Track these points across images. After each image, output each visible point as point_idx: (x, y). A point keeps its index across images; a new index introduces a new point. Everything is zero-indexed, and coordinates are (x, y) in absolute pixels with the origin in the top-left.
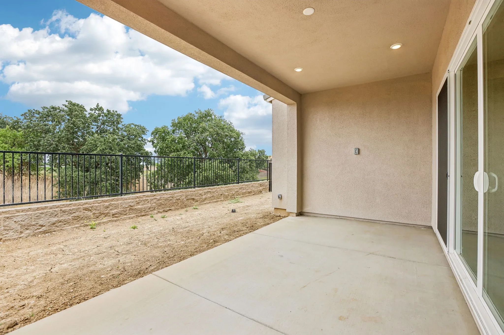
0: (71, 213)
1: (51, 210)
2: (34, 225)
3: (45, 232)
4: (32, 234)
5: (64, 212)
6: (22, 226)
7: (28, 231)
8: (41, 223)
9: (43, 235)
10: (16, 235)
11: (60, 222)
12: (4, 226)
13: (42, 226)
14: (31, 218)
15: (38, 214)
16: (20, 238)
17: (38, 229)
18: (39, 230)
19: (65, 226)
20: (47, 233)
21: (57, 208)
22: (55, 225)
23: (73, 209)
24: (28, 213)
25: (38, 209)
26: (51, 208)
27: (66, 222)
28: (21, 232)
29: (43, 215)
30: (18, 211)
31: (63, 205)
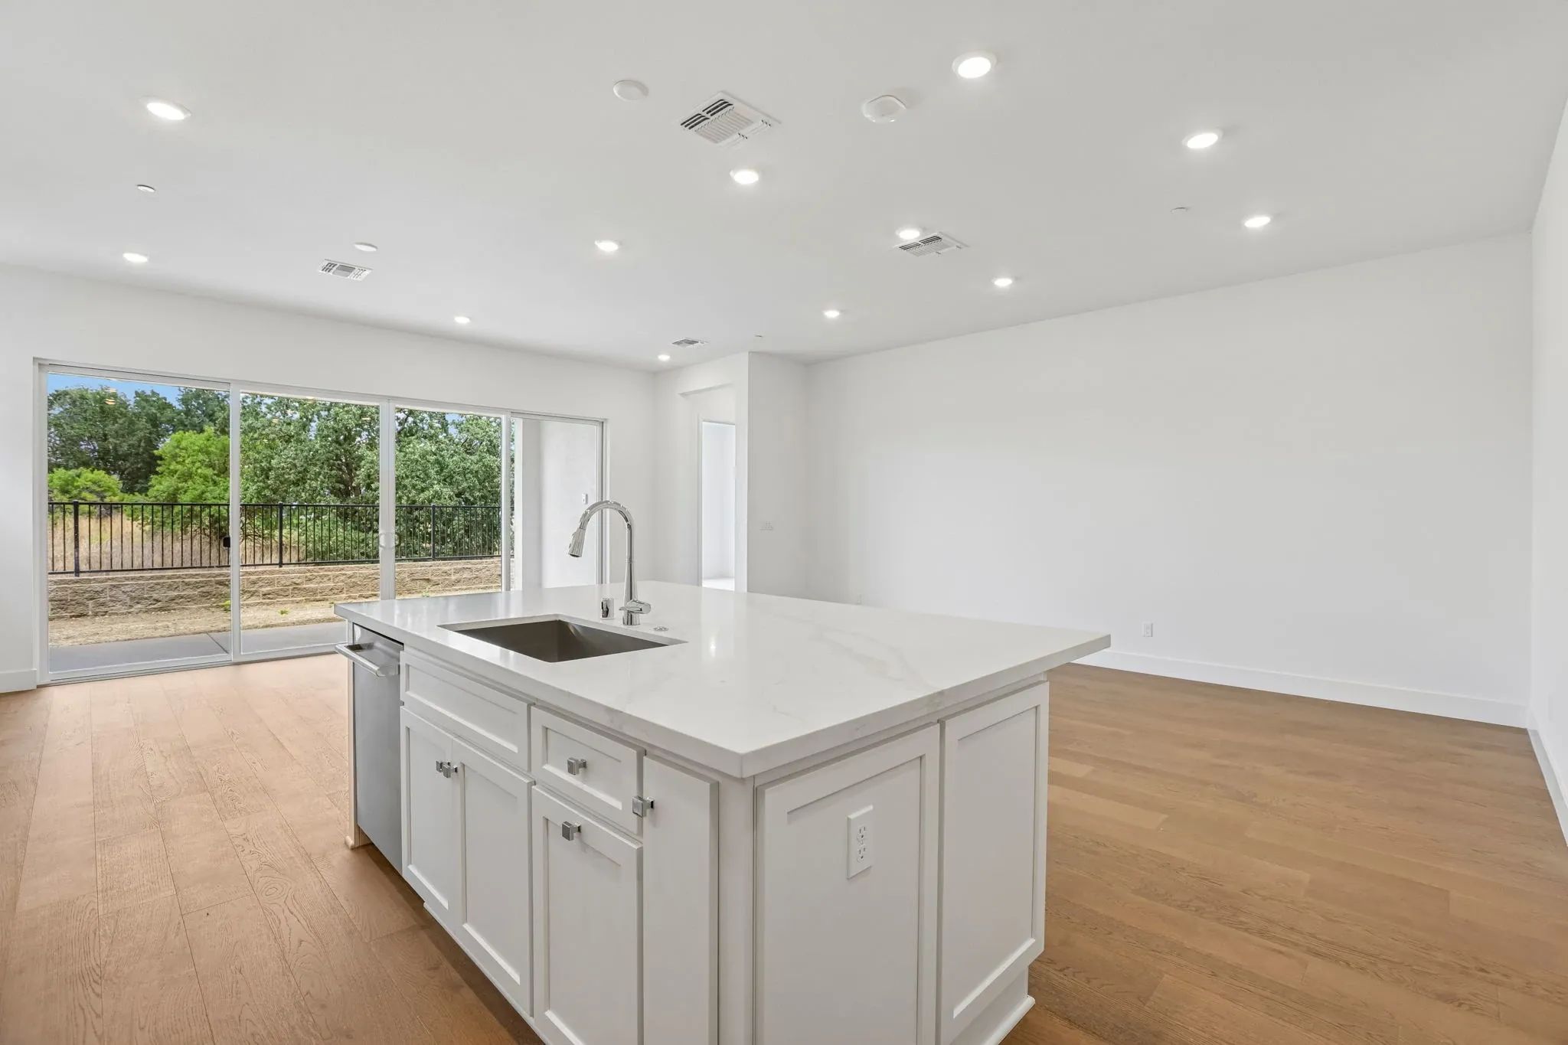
0: (197, 587)
1: (170, 581)
2: (146, 599)
3: (161, 609)
4: (144, 610)
5: (188, 584)
6: (132, 599)
7: (139, 606)
8: (155, 596)
9: (159, 612)
10: (125, 609)
11: (182, 597)
12: (110, 596)
13: (157, 601)
14: (143, 589)
15: (152, 585)
16: (129, 613)
17: (151, 604)
18: (153, 606)
19: (187, 603)
20: (163, 611)
21: (177, 578)
22: (175, 601)
23: (200, 582)
24: (139, 582)
25: (152, 578)
26: (169, 578)
27: (191, 599)
28: (131, 606)
29: (159, 587)
30: (127, 579)
31: (186, 575)
